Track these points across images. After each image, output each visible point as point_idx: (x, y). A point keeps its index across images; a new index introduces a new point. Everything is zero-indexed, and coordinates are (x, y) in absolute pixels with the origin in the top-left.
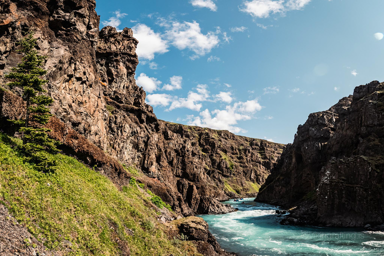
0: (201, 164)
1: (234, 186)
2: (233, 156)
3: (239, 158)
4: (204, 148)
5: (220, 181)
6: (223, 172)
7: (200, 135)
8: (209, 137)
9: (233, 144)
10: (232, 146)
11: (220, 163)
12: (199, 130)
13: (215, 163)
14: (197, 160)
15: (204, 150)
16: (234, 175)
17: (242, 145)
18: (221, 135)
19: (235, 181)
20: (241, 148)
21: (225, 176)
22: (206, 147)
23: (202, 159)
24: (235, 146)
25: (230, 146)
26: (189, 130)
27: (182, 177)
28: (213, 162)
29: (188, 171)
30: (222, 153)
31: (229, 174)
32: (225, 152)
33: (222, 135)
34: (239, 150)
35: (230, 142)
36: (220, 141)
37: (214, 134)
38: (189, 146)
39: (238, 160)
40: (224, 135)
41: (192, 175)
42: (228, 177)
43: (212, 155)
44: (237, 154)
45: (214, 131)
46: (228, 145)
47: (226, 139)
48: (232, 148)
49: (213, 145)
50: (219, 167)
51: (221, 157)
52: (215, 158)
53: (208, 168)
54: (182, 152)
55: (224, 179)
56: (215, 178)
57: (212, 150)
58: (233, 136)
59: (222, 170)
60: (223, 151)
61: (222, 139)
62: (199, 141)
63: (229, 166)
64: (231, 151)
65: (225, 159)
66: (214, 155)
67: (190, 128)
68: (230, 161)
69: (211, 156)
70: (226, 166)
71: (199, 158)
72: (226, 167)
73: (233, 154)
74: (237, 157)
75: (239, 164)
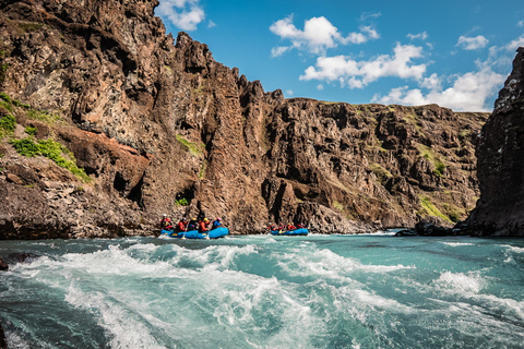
0: (359, 163)
1: (445, 207)
2: (446, 150)
3: (460, 154)
4: (385, 141)
5: (411, 197)
6: (421, 181)
7: (379, 118)
8: (394, 120)
9: (448, 127)
10: (444, 133)
11: (415, 164)
12: (377, 110)
13: (406, 166)
14: (350, 157)
15: (388, 145)
16: (446, 185)
17: (467, 127)
18: (421, 114)
19: (449, 197)
20: (464, 133)
21: (426, 189)
22: (389, 138)
23: (361, 155)
24: (451, 131)
25: (441, 132)
26: (358, 113)
27: (288, 177)
28: (403, 164)
29: (297, 165)
30: (421, 147)
31: (434, 185)
32: (428, 143)
33: (424, 113)
34: (461, 138)
35: (442, 126)
36: (420, 125)
37: (408, 115)
38: (333, 133)
39: (458, 158)
40: (428, 113)
41: (304, 171)
42: (432, 190)
43: (401, 152)
44: (455, 145)
45: (409, 109)
46: (436, 132)
47: (432, 120)
48: (445, 136)
49: (402, 133)
50: (414, 172)
51: (418, 153)
52: (405, 156)
53: (389, 175)
54: (289, 132)
55: (422, 196)
56: (402, 191)
57: (401, 143)
58: (448, 113)
59: (420, 178)
60: (423, 143)
61: (424, 122)
62: (377, 129)
63: (434, 168)
64: (442, 142)
65: (426, 156)
66: (405, 151)
67: (362, 109)
68: (437, 159)
69: (398, 155)
70: (428, 169)
71: (356, 152)
72: (428, 172)
73: (447, 146)
74: (456, 153)
75: (460, 165)
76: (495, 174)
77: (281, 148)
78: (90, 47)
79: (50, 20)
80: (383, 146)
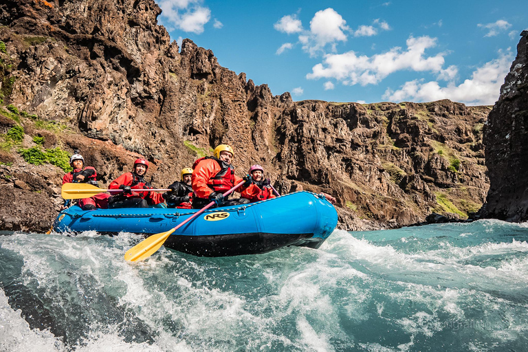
0: (371, 162)
1: (462, 204)
2: (461, 146)
3: (475, 149)
4: (398, 139)
5: (426, 195)
6: (436, 178)
7: (390, 117)
8: (406, 117)
9: (462, 122)
10: (458, 128)
11: (429, 161)
12: (388, 109)
13: (419, 164)
15: (400, 143)
16: (462, 181)
17: (481, 121)
18: (433, 110)
19: (466, 193)
20: (478, 127)
21: (441, 186)
22: (401, 136)
23: (373, 153)
24: (464, 126)
25: (454, 128)
26: (369, 112)
27: (298, 179)
28: (416, 161)
29: (308, 166)
30: (434, 144)
31: (449, 181)
32: (441, 139)
33: (436, 109)
35: (454, 121)
36: (432, 121)
37: (420, 111)
39: (474, 153)
40: (440, 109)
41: (315, 172)
42: (447, 186)
43: (414, 149)
44: (469, 140)
45: (421, 105)
46: (449, 128)
47: (444, 116)
48: (459, 131)
49: (414, 131)
50: (428, 170)
51: (431, 150)
52: (418, 153)
53: (403, 173)
54: (298, 134)
55: (438, 193)
56: (417, 189)
57: (414, 140)
58: (460, 108)
59: (435, 176)
60: (437, 139)
61: (436, 118)
62: (389, 128)
63: (448, 165)
64: (456, 137)
65: (440, 152)
66: (418, 148)
67: (372, 108)
68: (451, 155)
69: (411, 153)
70: (443, 166)
71: (367, 151)
72: (443, 169)
73: (461, 142)
74: (471, 148)
75: (475, 160)
76: (504, 160)
77: (291, 150)
78: (94, 56)
79: (54, 33)
80: (396, 144)
